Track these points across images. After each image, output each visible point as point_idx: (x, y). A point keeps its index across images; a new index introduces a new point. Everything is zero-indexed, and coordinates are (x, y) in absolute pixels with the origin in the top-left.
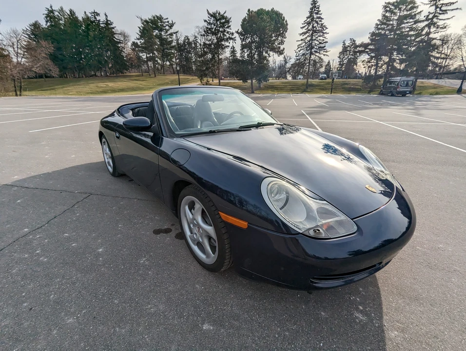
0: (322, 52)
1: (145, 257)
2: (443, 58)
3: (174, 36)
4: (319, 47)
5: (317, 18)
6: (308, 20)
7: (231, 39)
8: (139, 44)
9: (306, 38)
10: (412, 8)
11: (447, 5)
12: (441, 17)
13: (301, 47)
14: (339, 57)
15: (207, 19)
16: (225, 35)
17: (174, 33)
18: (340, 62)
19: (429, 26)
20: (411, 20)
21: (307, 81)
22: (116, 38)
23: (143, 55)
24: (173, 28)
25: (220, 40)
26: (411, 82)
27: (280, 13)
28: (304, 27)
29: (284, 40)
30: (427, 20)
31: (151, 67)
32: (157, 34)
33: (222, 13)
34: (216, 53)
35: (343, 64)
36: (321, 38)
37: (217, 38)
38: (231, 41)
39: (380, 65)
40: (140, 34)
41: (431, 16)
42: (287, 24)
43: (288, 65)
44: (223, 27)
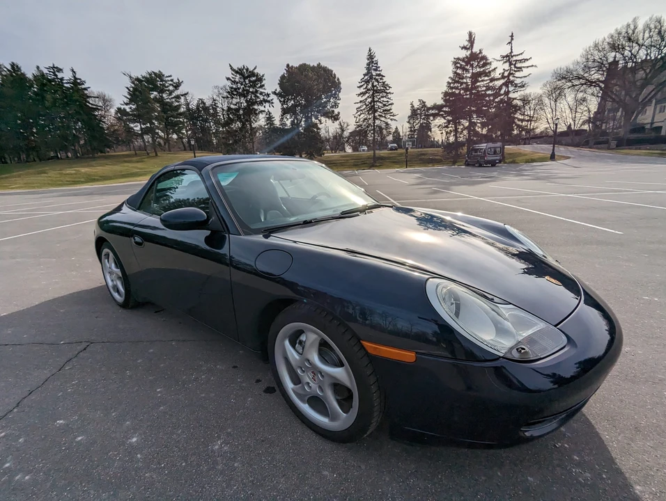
0: (388, 116)
1: (219, 438)
2: (528, 121)
3: (182, 100)
4: (384, 111)
5: (377, 75)
6: (366, 77)
7: (266, 101)
8: (128, 110)
9: (366, 99)
10: (485, 65)
11: (520, 61)
12: (517, 74)
13: (362, 110)
14: (409, 122)
15: (231, 76)
16: (258, 97)
17: (182, 95)
18: (411, 128)
19: (506, 84)
20: (486, 78)
21: (374, 153)
22: (91, 102)
23: (136, 126)
24: (180, 88)
25: (251, 103)
26: (499, 149)
27: (329, 70)
28: (361, 86)
29: (338, 102)
30: (503, 77)
31: (148, 142)
32: (155, 97)
33: (251, 69)
34: (247, 121)
35: (415, 131)
36: (385, 99)
37: (246, 101)
38: (267, 105)
39: (460, 130)
40: (129, 97)
41: (506, 74)
42: (340, 83)
43: (346, 134)
44: (254, 85)
